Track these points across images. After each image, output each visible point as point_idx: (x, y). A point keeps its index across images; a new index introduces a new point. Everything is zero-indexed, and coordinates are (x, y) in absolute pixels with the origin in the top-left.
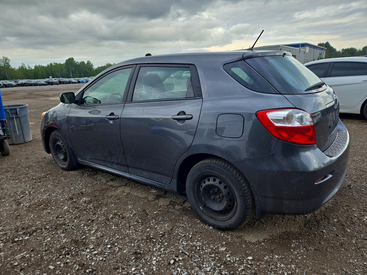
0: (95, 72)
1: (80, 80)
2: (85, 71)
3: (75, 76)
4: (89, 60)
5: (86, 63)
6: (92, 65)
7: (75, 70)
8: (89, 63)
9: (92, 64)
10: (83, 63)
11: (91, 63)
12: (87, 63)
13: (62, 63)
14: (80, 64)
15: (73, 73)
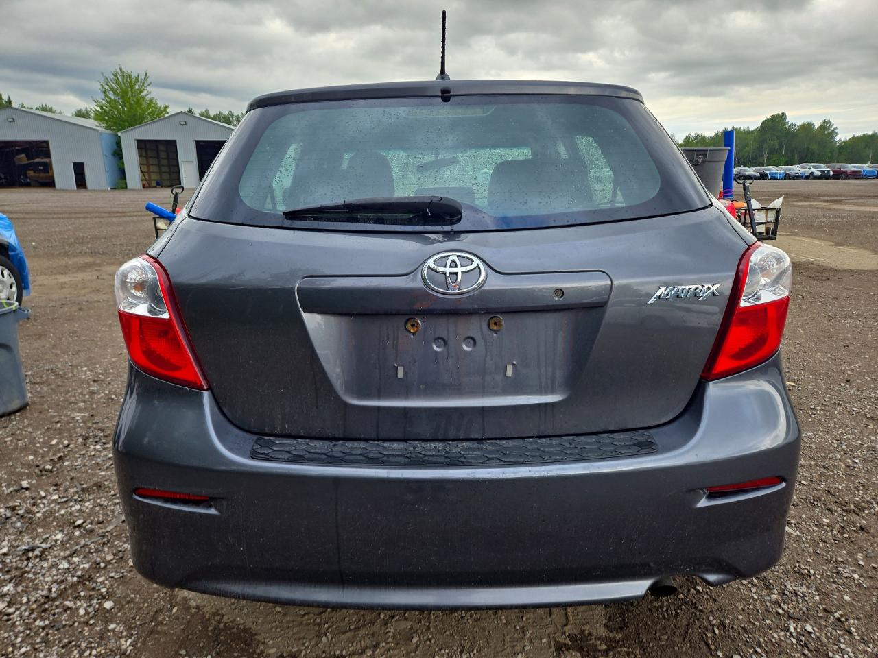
0: (837, 151)
1: (768, 172)
2: (808, 149)
3: (774, 160)
4: (827, 119)
5: (816, 127)
6: (833, 131)
7: (781, 145)
8: (825, 125)
9: (836, 128)
10: (808, 127)
11: (833, 127)
12: (821, 127)
13: (752, 129)
14: (798, 130)
15: (771, 152)
